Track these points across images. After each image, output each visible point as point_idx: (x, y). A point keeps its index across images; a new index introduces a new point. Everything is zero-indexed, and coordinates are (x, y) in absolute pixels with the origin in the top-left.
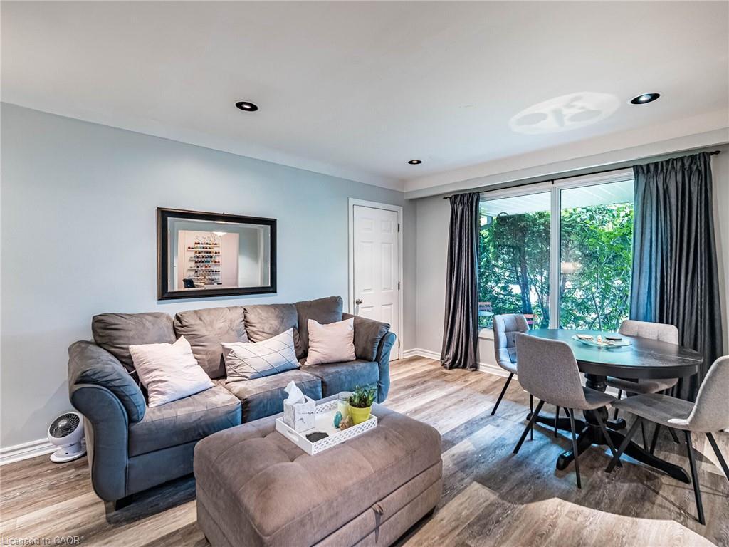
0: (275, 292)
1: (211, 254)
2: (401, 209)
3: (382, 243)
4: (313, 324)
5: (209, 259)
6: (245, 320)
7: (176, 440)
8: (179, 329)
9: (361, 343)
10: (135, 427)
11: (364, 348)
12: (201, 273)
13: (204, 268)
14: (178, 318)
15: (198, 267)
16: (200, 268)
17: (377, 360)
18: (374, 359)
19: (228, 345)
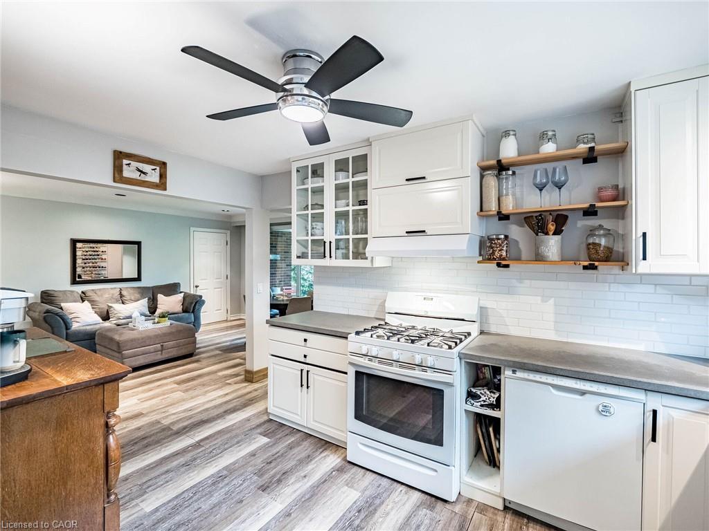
0: (140, 280)
1: (98, 253)
2: (229, 232)
3: (215, 252)
4: (160, 297)
5: (96, 257)
6: (121, 294)
7: (86, 337)
8: (83, 297)
9: (186, 304)
10: (68, 331)
11: (187, 307)
12: (88, 269)
13: (91, 264)
14: (83, 292)
15: (85, 263)
16: (87, 265)
17: (193, 312)
18: (191, 311)
19: (110, 305)
